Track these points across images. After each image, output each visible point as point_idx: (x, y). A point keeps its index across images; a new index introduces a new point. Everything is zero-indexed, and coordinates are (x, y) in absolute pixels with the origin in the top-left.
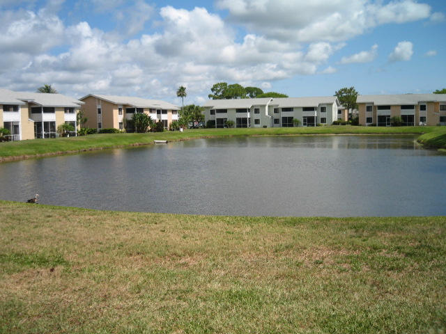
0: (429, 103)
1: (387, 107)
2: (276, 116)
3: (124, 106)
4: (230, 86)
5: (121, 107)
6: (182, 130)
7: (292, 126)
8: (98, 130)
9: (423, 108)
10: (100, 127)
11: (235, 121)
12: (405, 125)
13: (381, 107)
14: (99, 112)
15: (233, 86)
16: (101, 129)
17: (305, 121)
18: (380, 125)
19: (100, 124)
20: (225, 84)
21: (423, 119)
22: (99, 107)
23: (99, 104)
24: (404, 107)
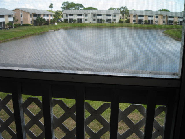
0: (160, 15)
1: (143, 16)
2: (94, 18)
3: (33, 13)
4: (70, 3)
5: (31, 14)
6: (56, 24)
7: (101, 22)
8: (21, 24)
9: (157, 17)
10: (22, 23)
11: (77, 20)
12: (149, 24)
13: (140, 16)
14: (22, 16)
15: (71, 3)
16: (23, 24)
17: (107, 20)
18: (139, 23)
19: (22, 22)
20: (67, 2)
21: (156, 21)
22: (21, 14)
23: (21, 12)
24: (149, 16)
